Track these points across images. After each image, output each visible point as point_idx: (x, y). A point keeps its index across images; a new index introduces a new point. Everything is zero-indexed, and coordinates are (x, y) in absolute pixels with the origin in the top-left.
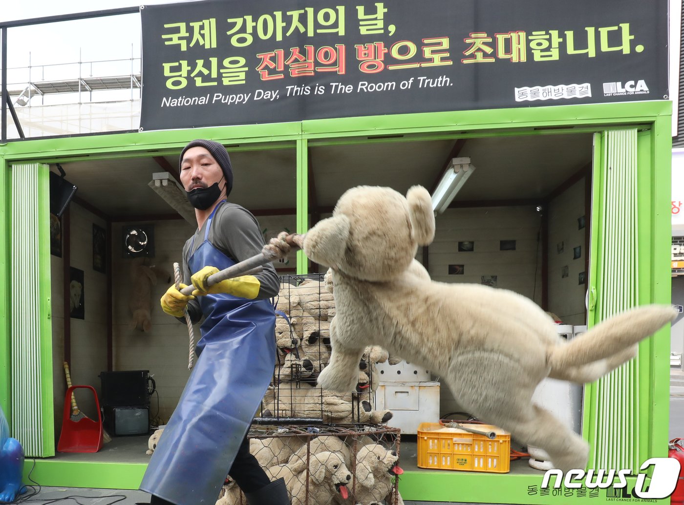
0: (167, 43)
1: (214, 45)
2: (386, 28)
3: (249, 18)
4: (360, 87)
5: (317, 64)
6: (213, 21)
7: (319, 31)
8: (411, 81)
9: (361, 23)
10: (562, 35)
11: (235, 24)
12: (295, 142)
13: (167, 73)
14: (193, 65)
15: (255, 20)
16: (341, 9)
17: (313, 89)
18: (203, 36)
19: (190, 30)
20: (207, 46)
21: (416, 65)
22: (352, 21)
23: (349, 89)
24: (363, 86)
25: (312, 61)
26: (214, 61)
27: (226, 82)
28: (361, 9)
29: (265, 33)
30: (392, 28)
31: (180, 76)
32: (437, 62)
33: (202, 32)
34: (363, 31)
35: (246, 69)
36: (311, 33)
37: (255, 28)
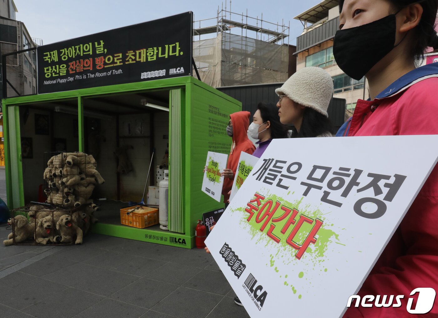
0: (45, 60)
1: (57, 60)
2: (104, 51)
3: (66, 49)
4: (96, 75)
5: (84, 67)
6: (56, 51)
7: (84, 53)
8: (111, 72)
9: (97, 49)
10: (158, 49)
11: (62, 52)
12: (77, 97)
13: (46, 72)
14: (52, 68)
15: (67, 50)
16: (91, 44)
17: (82, 77)
18: (54, 57)
19: (50, 55)
20: (55, 61)
21: (112, 65)
22: (94, 49)
23: (93, 76)
24: (98, 75)
25: (82, 66)
26: (57, 66)
27: (61, 74)
28: (96, 43)
29: (70, 55)
30: (106, 50)
31: (49, 72)
32: (118, 64)
33: (54, 55)
34: (98, 52)
35: (66, 69)
36: (82, 55)
37: (68, 53)
